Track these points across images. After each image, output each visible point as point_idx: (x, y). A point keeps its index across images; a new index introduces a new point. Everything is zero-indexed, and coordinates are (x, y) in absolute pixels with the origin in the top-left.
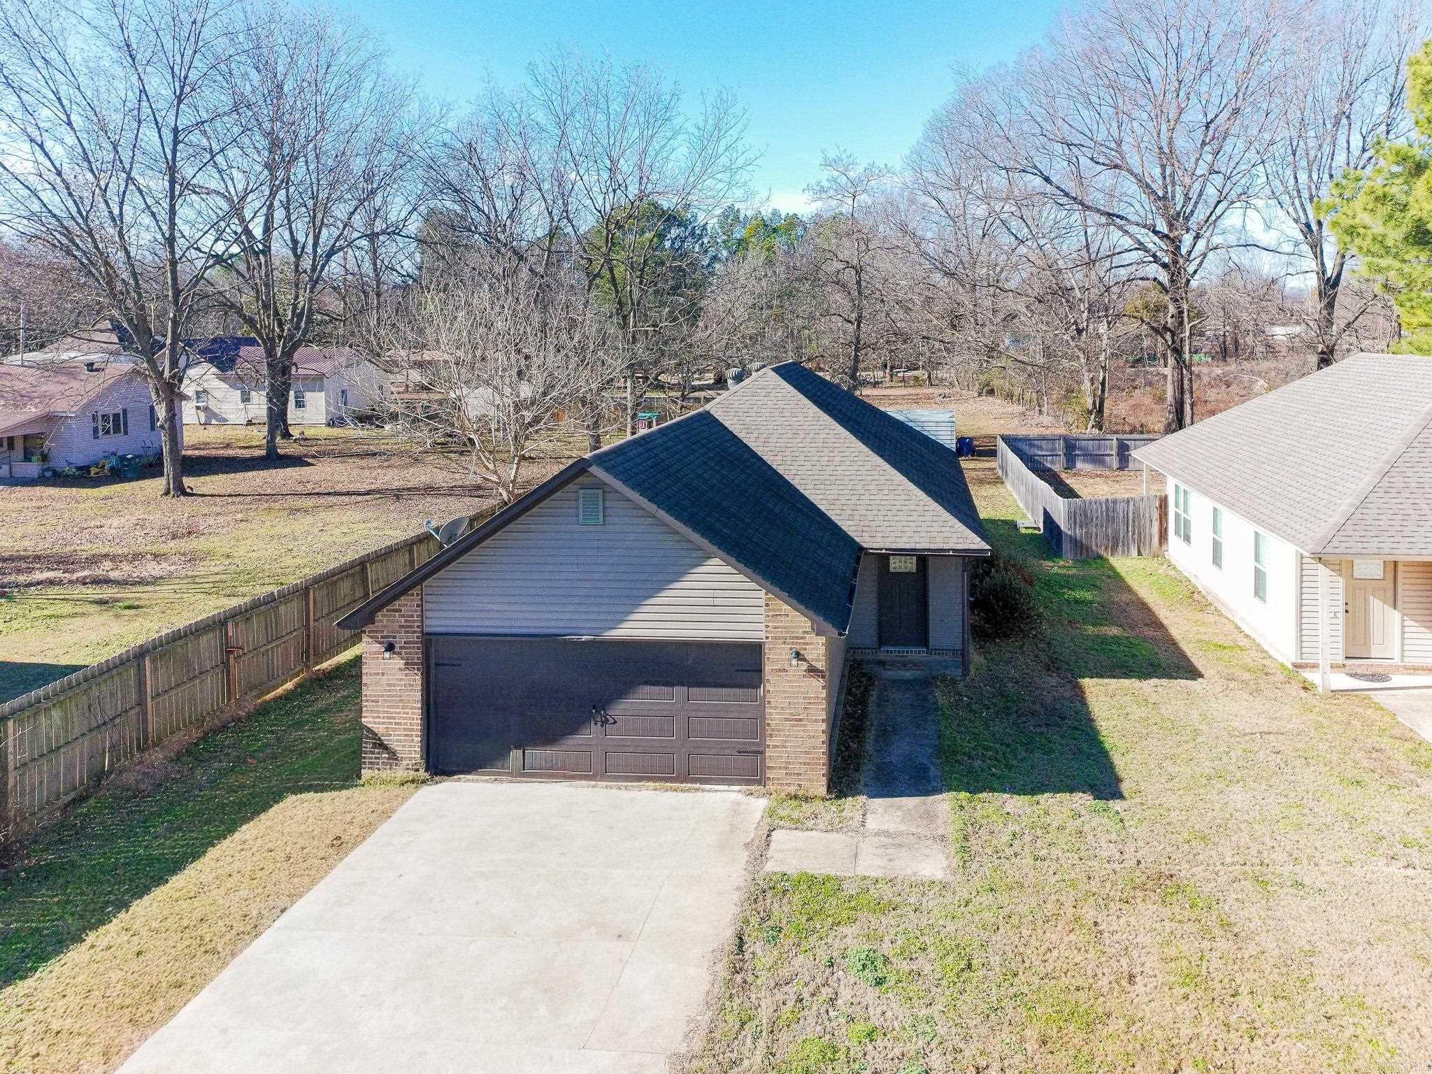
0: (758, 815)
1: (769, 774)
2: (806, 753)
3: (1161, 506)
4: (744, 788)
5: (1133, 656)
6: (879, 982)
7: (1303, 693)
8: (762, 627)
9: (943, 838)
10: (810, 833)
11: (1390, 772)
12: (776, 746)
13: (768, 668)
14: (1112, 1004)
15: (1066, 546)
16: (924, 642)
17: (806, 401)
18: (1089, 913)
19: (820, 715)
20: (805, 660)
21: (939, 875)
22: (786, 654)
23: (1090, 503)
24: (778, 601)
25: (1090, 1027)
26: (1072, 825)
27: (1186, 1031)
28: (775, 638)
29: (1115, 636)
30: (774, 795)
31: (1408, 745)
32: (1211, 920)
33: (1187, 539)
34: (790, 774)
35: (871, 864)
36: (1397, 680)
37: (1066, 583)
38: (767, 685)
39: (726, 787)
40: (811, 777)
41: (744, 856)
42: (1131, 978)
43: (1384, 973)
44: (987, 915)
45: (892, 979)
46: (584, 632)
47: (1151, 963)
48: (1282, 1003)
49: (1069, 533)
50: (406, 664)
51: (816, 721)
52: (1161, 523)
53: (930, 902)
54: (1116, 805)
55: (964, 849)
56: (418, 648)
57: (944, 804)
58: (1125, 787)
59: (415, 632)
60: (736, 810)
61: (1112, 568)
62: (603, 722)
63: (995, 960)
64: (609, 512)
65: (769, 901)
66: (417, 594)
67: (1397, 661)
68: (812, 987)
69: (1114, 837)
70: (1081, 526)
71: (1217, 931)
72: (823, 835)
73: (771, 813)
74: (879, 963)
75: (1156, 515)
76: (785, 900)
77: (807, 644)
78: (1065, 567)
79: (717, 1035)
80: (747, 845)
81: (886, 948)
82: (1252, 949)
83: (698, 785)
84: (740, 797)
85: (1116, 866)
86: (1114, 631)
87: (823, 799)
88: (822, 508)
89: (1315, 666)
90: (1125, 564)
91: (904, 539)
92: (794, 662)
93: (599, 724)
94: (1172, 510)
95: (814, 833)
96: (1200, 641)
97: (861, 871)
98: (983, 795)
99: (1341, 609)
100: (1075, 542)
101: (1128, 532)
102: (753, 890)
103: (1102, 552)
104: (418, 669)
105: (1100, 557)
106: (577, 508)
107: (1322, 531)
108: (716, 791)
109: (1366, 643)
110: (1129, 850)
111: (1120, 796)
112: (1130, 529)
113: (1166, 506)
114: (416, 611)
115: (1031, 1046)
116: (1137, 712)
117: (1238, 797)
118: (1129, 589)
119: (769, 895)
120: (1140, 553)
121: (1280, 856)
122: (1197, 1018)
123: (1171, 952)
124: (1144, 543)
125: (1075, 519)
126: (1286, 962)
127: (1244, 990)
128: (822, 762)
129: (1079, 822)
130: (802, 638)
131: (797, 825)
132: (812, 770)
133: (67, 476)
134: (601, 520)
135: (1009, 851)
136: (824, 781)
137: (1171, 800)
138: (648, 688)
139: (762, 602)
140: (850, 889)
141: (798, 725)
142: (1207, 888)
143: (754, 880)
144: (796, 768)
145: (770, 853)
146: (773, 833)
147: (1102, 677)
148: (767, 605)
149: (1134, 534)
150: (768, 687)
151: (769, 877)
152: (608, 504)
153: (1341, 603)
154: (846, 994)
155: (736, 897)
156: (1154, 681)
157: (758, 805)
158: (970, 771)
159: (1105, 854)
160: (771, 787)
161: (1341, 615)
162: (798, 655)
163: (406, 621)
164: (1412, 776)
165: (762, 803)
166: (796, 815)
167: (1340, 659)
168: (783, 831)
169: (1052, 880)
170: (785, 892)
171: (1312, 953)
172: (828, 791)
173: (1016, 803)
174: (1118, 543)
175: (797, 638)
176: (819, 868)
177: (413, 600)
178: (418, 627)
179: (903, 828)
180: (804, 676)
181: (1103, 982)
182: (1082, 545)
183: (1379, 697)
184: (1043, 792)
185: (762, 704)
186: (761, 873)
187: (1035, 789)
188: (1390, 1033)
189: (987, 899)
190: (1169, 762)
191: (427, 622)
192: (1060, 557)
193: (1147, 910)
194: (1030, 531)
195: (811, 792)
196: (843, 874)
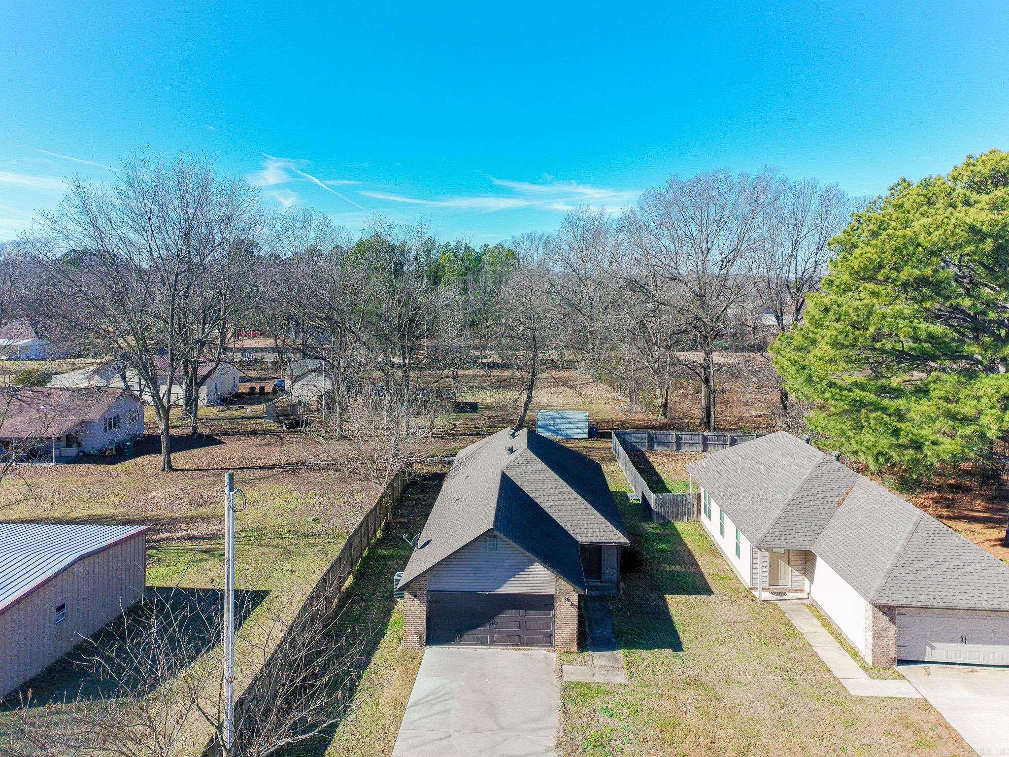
0: (555, 659)
1: (557, 644)
2: (570, 636)
3: (698, 498)
4: (547, 648)
5: (686, 583)
6: (611, 716)
7: (752, 602)
8: (554, 589)
9: (622, 668)
10: (575, 666)
11: (777, 639)
12: (559, 633)
13: (556, 604)
14: (680, 721)
15: (654, 516)
16: (599, 577)
17: (546, 466)
18: (673, 693)
19: (576, 622)
20: (570, 602)
21: (623, 682)
22: (563, 599)
23: (665, 496)
24: (561, 580)
25: (674, 727)
26: (665, 662)
27: (701, 728)
28: (560, 593)
29: (677, 572)
30: (559, 651)
31: (786, 627)
32: (711, 695)
33: (709, 517)
34: (564, 644)
35: (599, 678)
36: (790, 595)
37: (655, 538)
38: (556, 610)
39: (539, 648)
40: (572, 644)
41: (555, 675)
42: (686, 713)
43: (761, 710)
44: (641, 695)
45: (615, 715)
46: (487, 590)
47: (692, 708)
48: (730, 719)
49: (656, 509)
50: (421, 602)
51: (574, 624)
52: (698, 506)
53: (622, 690)
54: (681, 654)
55: (630, 672)
56: (425, 597)
57: (620, 653)
58: (684, 646)
59: (425, 590)
61: (676, 529)
62: (493, 624)
63: (645, 709)
64: (498, 546)
65: (569, 691)
66: (425, 576)
67: (789, 587)
68: (590, 718)
69: (680, 666)
70: (660, 507)
71: (713, 699)
72: (580, 667)
73: (560, 658)
74: (610, 710)
75: (695, 502)
76: (574, 691)
77: (571, 596)
78: (653, 527)
79: (566, 731)
80: (554, 671)
81: (611, 706)
82: (723, 704)
83: (529, 648)
84: (546, 652)
85: (681, 677)
86: (677, 568)
87: (576, 653)
88: (559, 522)
89: (757, 589)
90: (682, 526)
92: (566, 602)
93: (491, 624)
94: (703, 501)
95: (577, 666)
96: (713, 574)
97: (597, 680)
98: (633, 650)
99: (768, 565)
100: (658, 514)
102: (562, 687)
103: (671, 520)
104: (425, 604)
105: (669, 522)
106: (487, 544)
107: (760, 535)
108: (536, 650)
109: (778, 579)
110: (685, 671)
111: (682, 650)
112: (684, 509)
113: (700, 499)
114: (425, 583)
115: (658, 733)
116: (688, 612)
117: (723, 650)
118: (683, 543)
119: (568, 689)
120: (688, 520)
121: (735, 672)
122: (705, 724)
123: (699, 705)
124: (690, 516)
125: (658, 503)
126: (732, 708)
127: (719, 716)
128: (576, 639)
129: (668, 661)
130: (569, 593)
131: (570, 663)
132: (571, 642)
133: (93, 455)
134: (496, 548)
135: (645, 672)
136: (576, 646)
137: (699, 652)
138: (510, 611)
140: (595, 687)
141: (567, 626)
142: (710, 684)
143: (561, 683)
144: (567, 641)
145: (564, 674)
146: (563, 666)
147: (673, 594)
148: (556, 581)
149: (685, 511)
151: (567, 682)
152: (498, 543)
153: (768, 563)
154: (601, 720)
155: (557, 689)
156: (695, 596)
157: (554, 655)
158: (628, 640)
159: (677, 673)
160: (557, 648)
161: (768, 568)
162: (568, 600)
163: (421, 586)
164: (784, 641)
166: (568, 659)
167: (767, 586)
168: (566, 665)
169: (660, 683)
170: (573, 688)
171: (740, 705)
172: (578, 649)
173: (645, 653)
174: (678, 514)
175: (567, 593)
176: (583, 680)
177: (424, 578)
178: (426, 588)
179: (607, 664)
180: (570, 607)
181: (678, 715)
182: (661, 516)
183: (780, 604)
184: (655, 649)
185: (554, 617)
186: (563, 681)
187: (651, 648)
188: (759, 726)
189: (640, 689)
190: (699, 635)
192: (651, 521)
193: (691, 693)
194: (635, 502)
195: (572, 650)
196: (591, 682)
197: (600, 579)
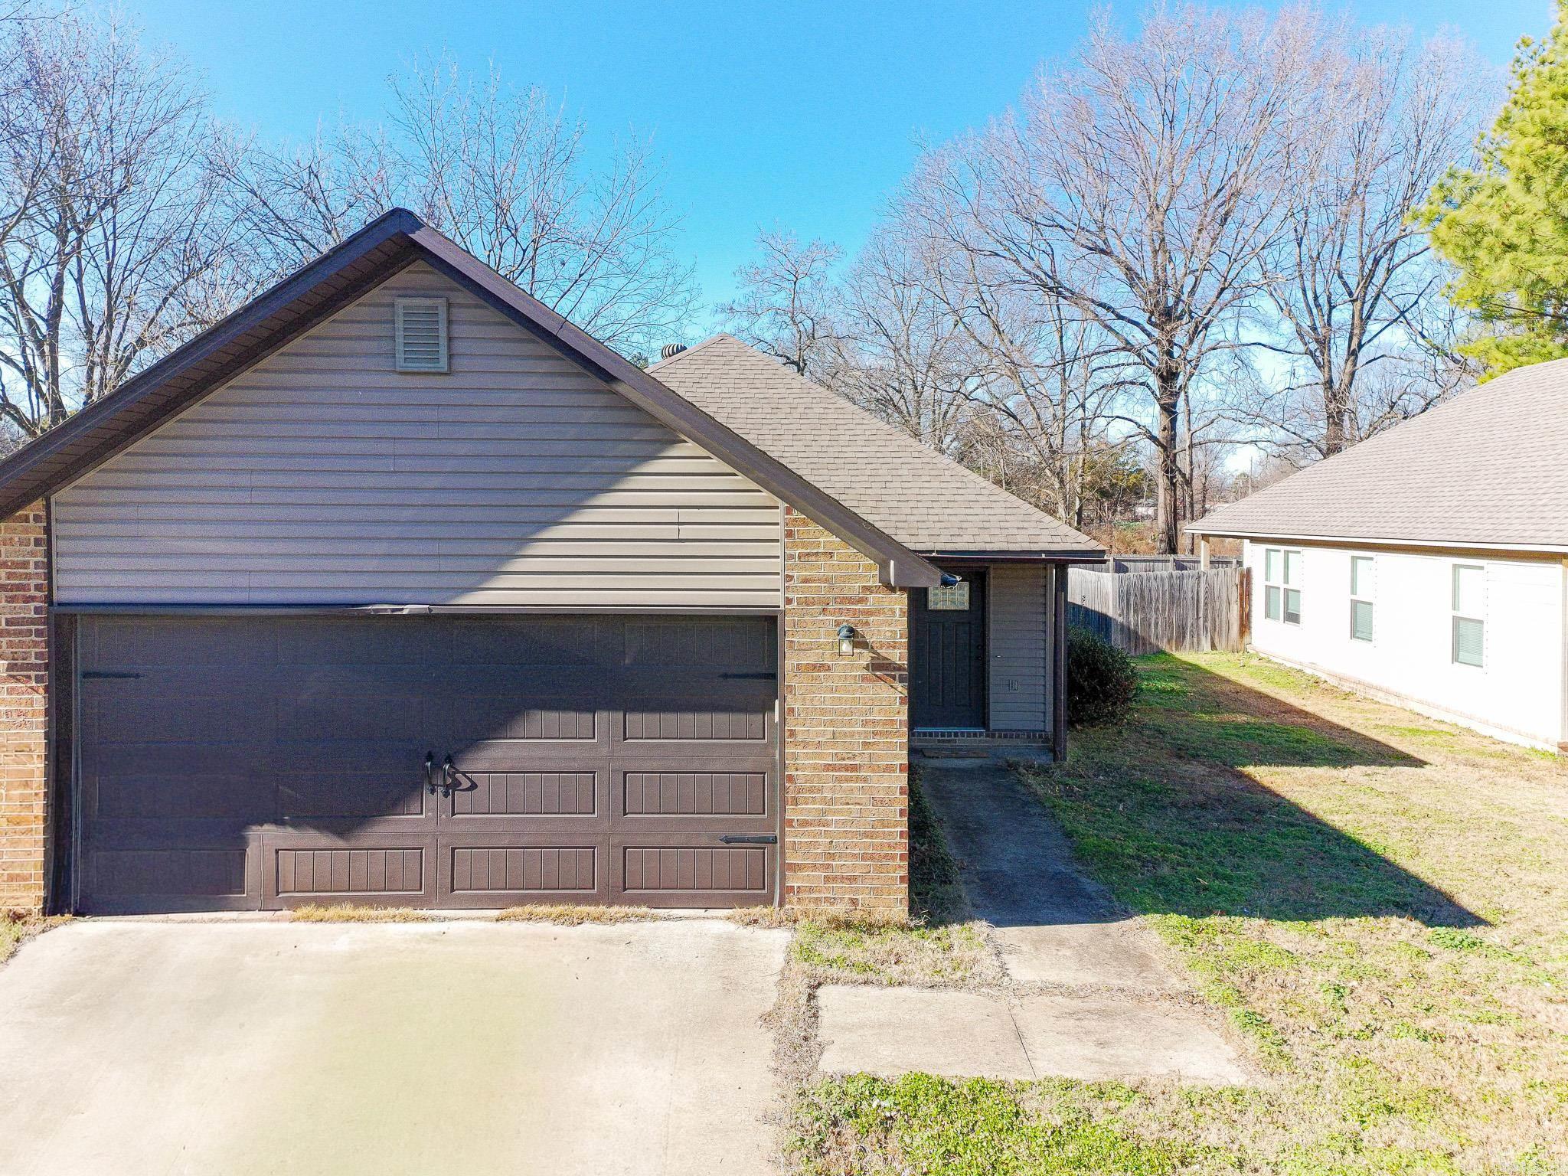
0: (778, 960)
1: (790, 881)
2: (866, 835)
3: (1242, 583)
4: (737, 912)
8: (777, 581)
10: (898, 990)
12: (805, 823)
13: (790, 662)
16: (980, 717)
19: (896, 757)
20: (864, 645)
22: (828, 634)
23: (1149, 579)
24: (813, 527)
26: (1435, 972)
28: (807, 602)
29: (1249, 723)
30: (803, 921)
34: (835, 879)
35: (1062, 1056)
38: (789, 697)
39: (701, 912)
40: (876, 884)
41: (765, 1042)
46: (407, 596)
49: (1120, 620)
50: (10, 668)
51: (888, 769)
52: (1241, 606)
54: (1481, 934)
56: (38, 633)
58: (1470, 905)
59: (33, 599)
60: (728, 950)
61: (1184, 662)
62: (447, 787)
64: (459, 347)
65: (853, 1147)
66: (37, 518)
70: (1135, 611)
72: (928, 994)
73: (807, 953)
75: (1235, 595)
76: (893, 1144)
77: (869, 613)
80: (766, 1019)
83: (644, 910)
84: (731, 927)
86: (1241, 718)
87: (902, 928)
90: (1199, 658)
91: (966, 538)
92: (846, 647)
93: (440, 790)
95: (905, 990)
98: (1215, 920)
100: (1127, 632)
101: (1198, 618)
102: (806, 1120)
103: (1164, 645)
104: (39, 679)
105: (1161, 652)
106: (393, 338)
108: (680, 918)
111: (1476, 920)
112: (1201, 615)
113: (1249, 583)
114: (33, 554)
118: (1225, 680)
119: (849, 1130)
120: (1213, 647)
124: (1220, 635)
125: (1128, 600)
128: (898, 852)
130: (861, 600)
131: (867, 975)
132: (879, 869)
134: (443, 364)
136: (902, 891)
139: (777, 532)
141: (847, 780)
143: (803, 1094)
144: (844, 866)
145: (824, 1033)
146: (820, 992)
148: (789, 534)
149: (1205, 621)
150: (791, 702)
152: (458, 331)
155: (767, 1137)
157: (774, 941)
158: (1163, 882)
160: (794, 906)
162: (852, 635)
163: (9, 576)
165: (780, 938)
166: (857, 955)
168: (840, 987)
170: (887, 1123)
172: (911, 910)
174: (1184, 633)
175: (851, 600)
177: (26, 531)
178: (38, 588)
179: (1089, 977)
180: (864, 678)
182: (1137, 637)
185: (777, 740)
186: (815, 1077)
191: (59, 580)
195: (879, 915)
196: (1012, 1078)
197: (984, 724)
